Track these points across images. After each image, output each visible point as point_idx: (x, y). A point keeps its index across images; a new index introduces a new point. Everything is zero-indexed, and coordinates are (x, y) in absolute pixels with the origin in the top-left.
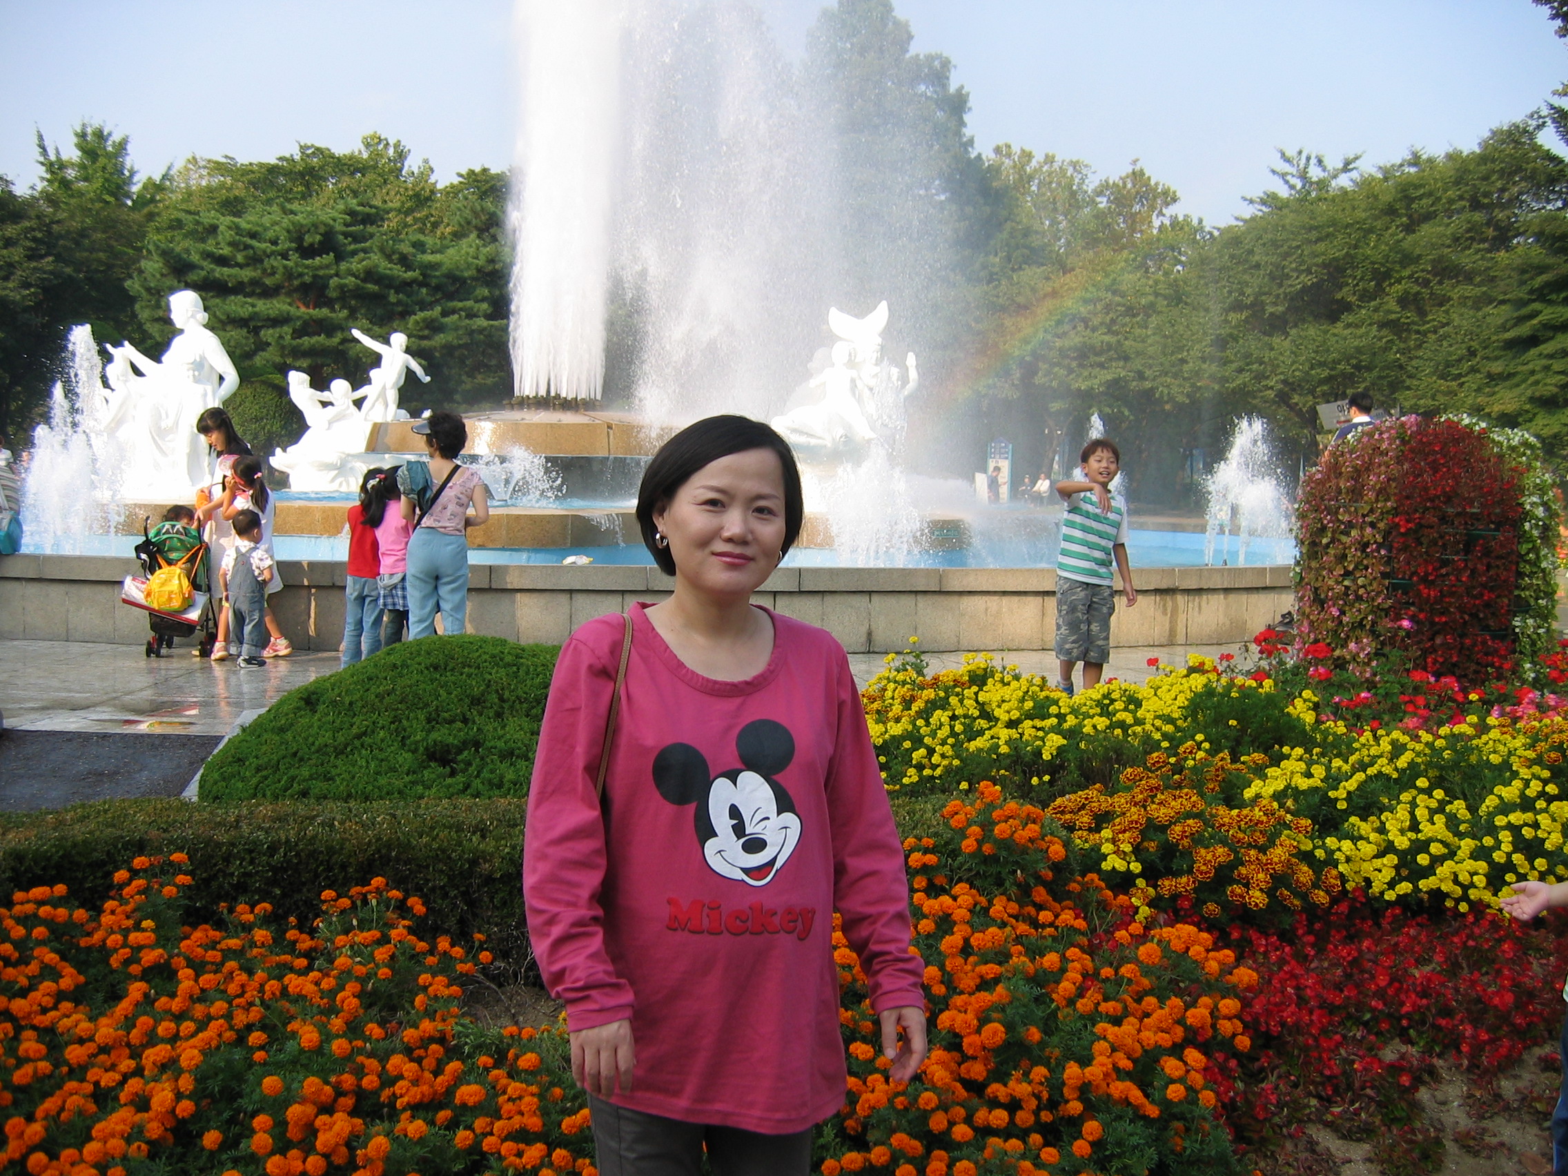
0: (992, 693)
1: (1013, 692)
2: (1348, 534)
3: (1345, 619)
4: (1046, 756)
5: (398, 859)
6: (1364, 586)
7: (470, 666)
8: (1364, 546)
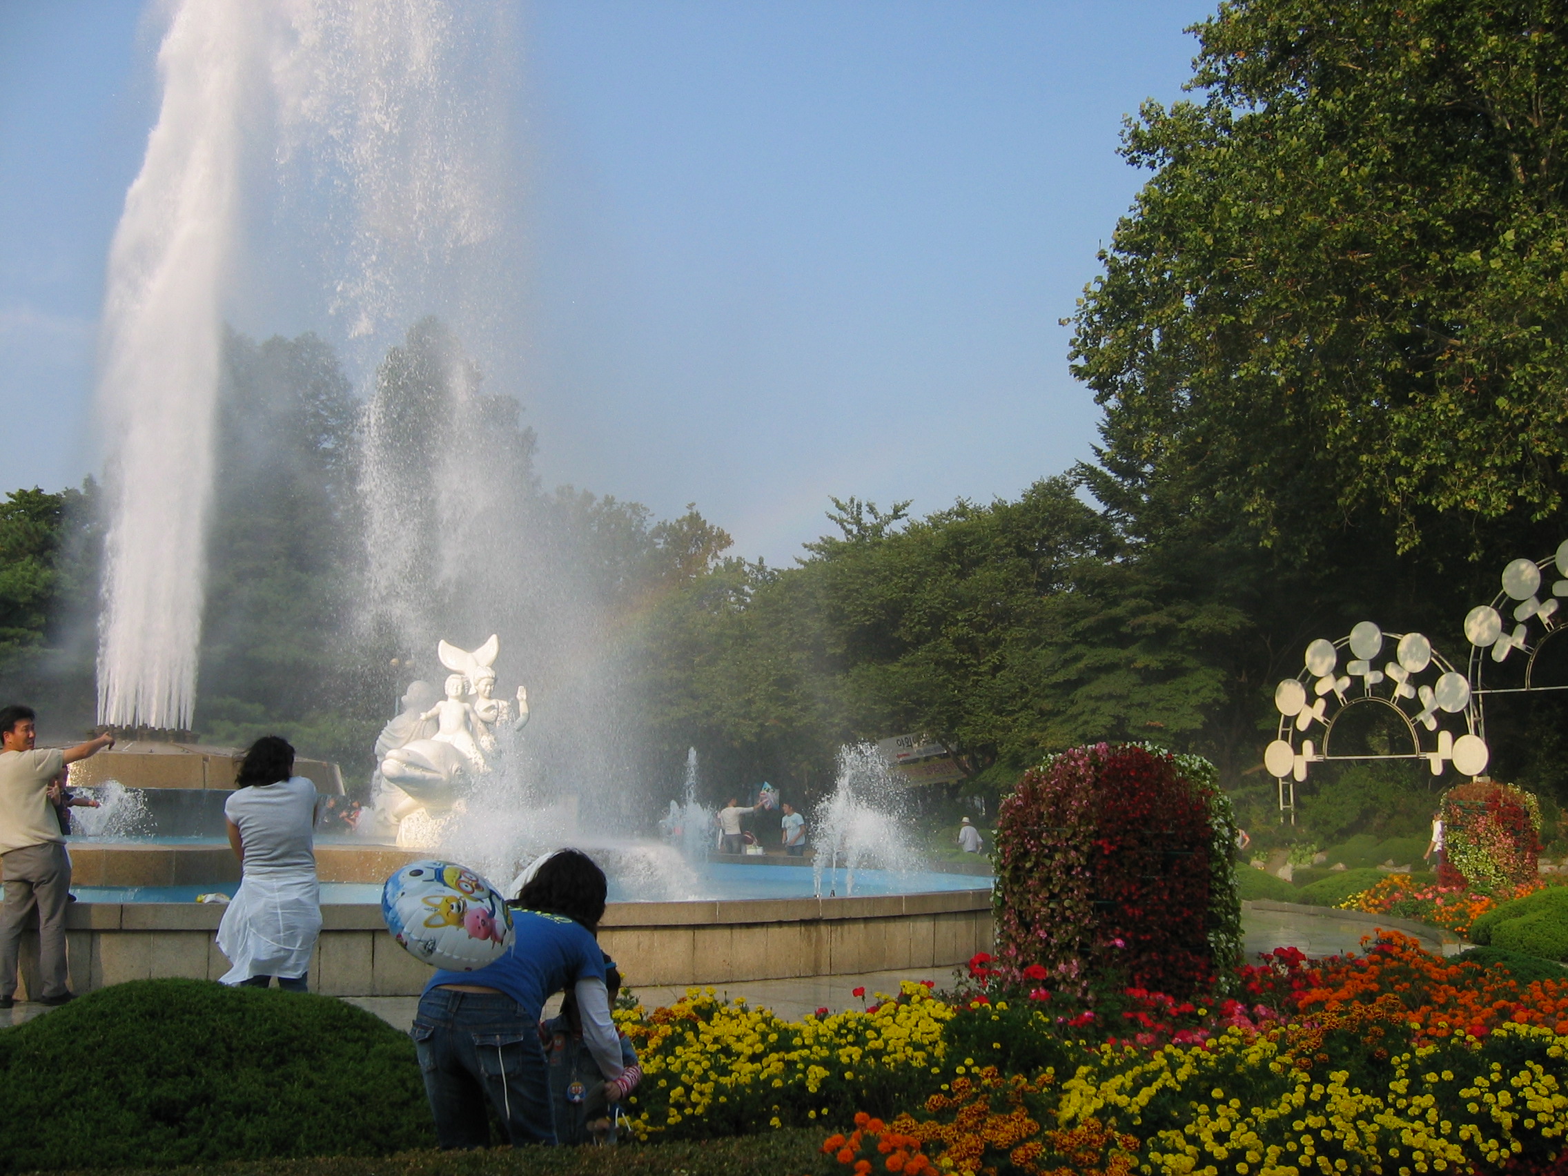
0: (721, 1027)
2: (1052, 858)
4: (812, 1089)
6: (1070, 908)
7: (190, 1013)
8: (1068, 869)
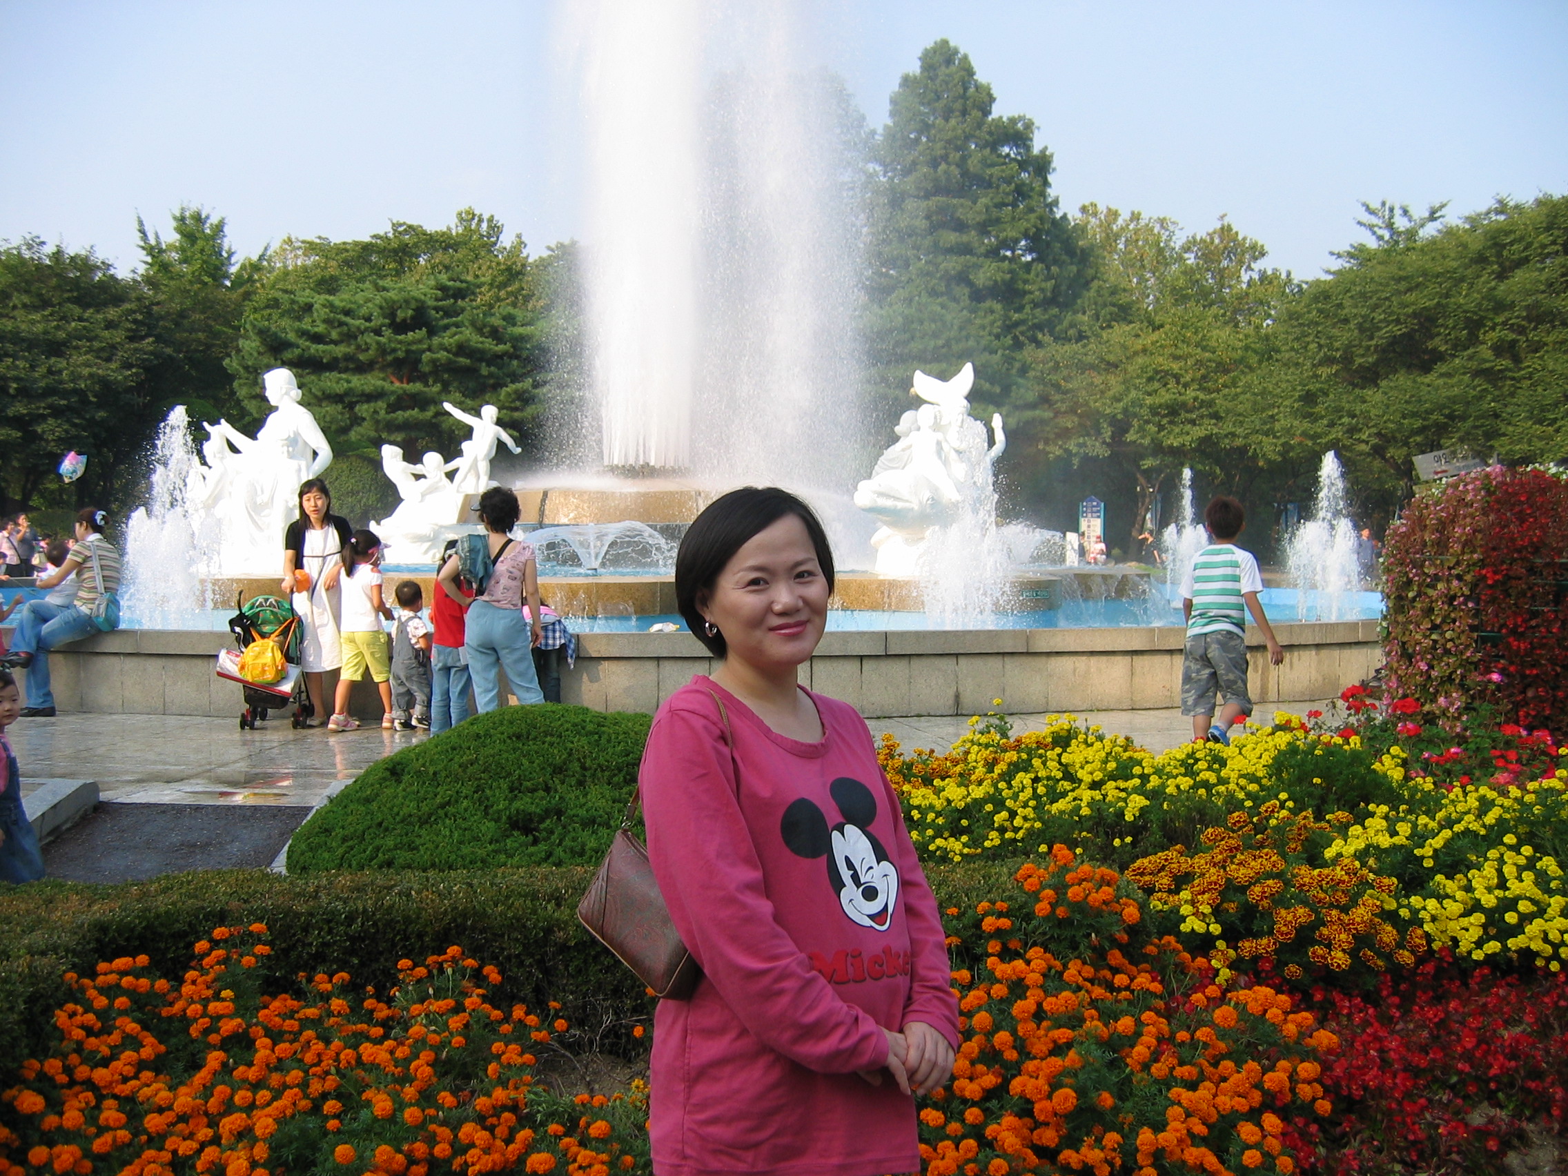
0: (1075, 755)
1: (1095, 753)
2: (1434, 587)
3: (1434, 674)
4: (1129, 817)
5: (473, 928)
6: (1452, 640)
7: (552, 735)
8: (1451, 599)
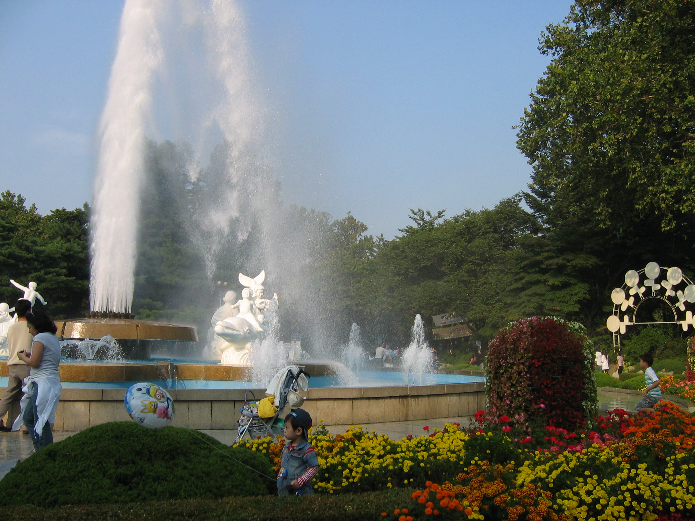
0: (365, 443)
2: (512, 368)
4: (406, 470)
6: (520, 390)
7: (133, 437)
8: (519, 373)
